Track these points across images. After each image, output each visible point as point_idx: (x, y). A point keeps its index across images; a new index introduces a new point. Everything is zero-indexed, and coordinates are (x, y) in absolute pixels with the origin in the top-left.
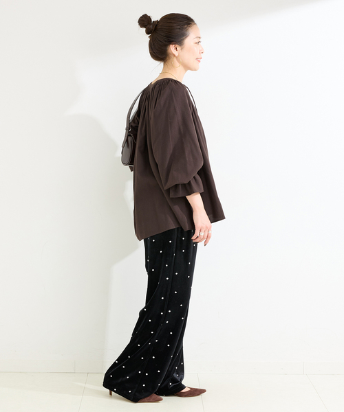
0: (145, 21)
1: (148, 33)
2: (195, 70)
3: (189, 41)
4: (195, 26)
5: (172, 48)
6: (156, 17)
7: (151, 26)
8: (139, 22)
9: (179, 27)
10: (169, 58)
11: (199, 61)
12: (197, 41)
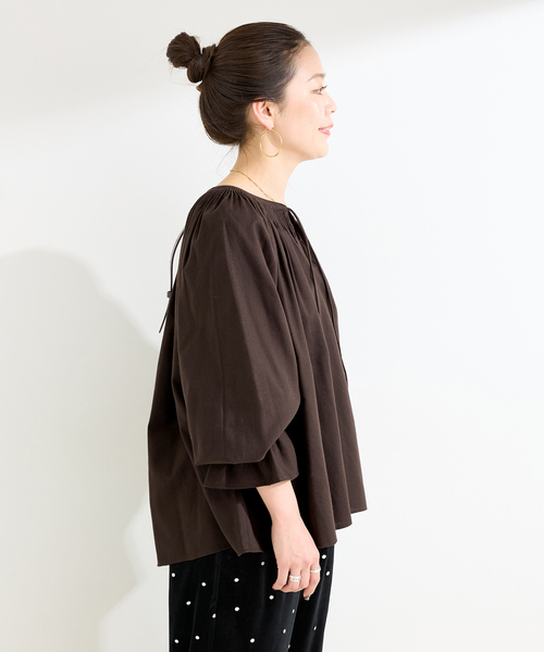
0: (183, 51)
1: (193, 79)
2: (320, 156)
3: (297, 88)
4: (306, 48)
5: (257, 111)
6: (209, 36)
7: (200, 63)
8: (168, 55)
9: (268, 57)
10: (253, 134)
11: (327, 133)
12: (317, 87)
